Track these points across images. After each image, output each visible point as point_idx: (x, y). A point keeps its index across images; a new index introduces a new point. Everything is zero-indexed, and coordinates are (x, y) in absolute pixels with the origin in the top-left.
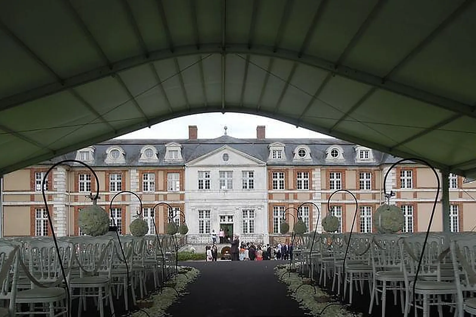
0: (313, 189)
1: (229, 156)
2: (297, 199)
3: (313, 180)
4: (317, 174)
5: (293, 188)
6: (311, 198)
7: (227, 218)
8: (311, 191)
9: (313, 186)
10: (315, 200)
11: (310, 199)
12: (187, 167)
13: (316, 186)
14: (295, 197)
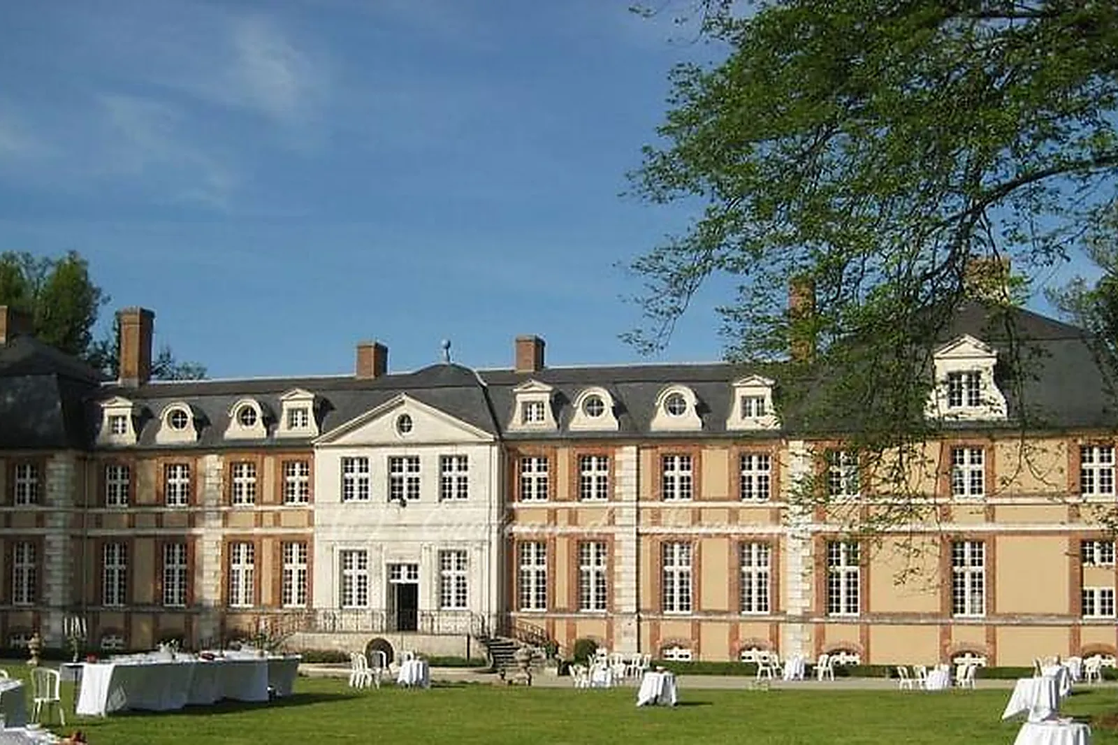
0: (616, 497)
1: (412, 418)
2: (575, 524)
3: (617, 475)
4: (627, 460)
5: (566, 495)
6: (612, 522)
7: (404, 570)
8: (612, 504)
9: (617, 490)
10: (621, 526)
11: (609, 524)
12: (317, 447)
13: (623, 490)
14: (573, 519)
